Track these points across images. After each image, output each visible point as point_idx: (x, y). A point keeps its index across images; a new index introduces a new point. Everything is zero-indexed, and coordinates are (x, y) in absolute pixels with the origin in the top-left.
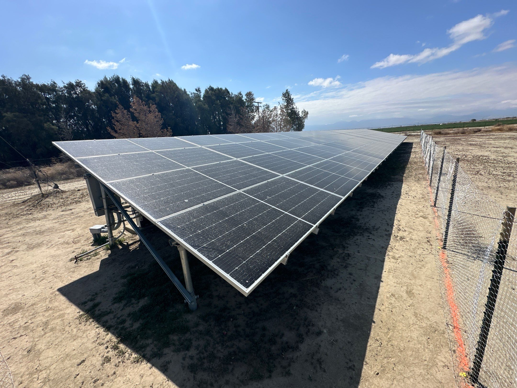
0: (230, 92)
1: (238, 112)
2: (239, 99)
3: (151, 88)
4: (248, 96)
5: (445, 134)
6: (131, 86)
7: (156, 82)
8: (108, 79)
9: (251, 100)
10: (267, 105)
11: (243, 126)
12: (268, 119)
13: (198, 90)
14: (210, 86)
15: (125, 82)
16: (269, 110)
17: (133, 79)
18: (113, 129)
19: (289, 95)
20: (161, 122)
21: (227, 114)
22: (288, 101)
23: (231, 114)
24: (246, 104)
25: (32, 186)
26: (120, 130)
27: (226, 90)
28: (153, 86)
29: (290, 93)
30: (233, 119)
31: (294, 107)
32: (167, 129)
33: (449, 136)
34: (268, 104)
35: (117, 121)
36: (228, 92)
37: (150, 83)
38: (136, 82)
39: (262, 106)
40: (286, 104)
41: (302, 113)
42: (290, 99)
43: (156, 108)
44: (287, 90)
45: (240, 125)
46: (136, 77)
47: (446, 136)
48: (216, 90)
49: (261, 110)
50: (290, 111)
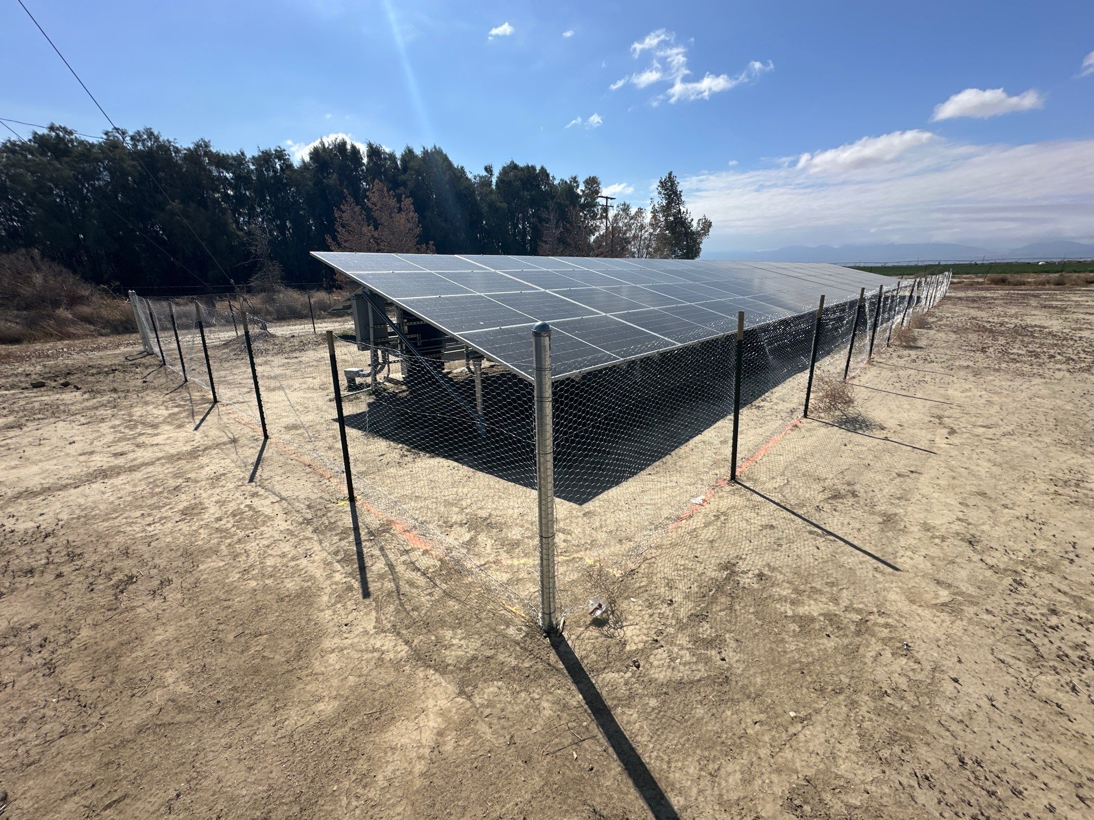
0: (551, 175)
1: (563, 216)
2: (569, 189)
3: (399, 162)
4: (588, 184)
5: (1016, 285)
6: (365, 160)
7: (409, 152)
8: (327, 146)
9: (592, 192)
10: (625, 204)
11: (570, 245)
12: (625, 234)
13: (488, 169)
14: (512, 162)
15: (355, 151)
16: (627, 214)
17: (370, 146)
18: (335, 239)
19: (672, 186)
20: (418, 231)
21: (541, 220)
22: (670, 196)
23: (547, 221)
24: (582, 200)
25: (213, 329)
26: (346, 241)
27: (543, 170)
28: (403, 159)
29: (677, 180)
30: (552, 231)
31: (683, 209)
32: (427, 244)
33: (1023, 287)
34: (628, 202)
35: (343, 226)
36: (548, 175)
37: (398, 155)
38: (374, 152)
39: (615, 206)
40: (664, 202)
41: (698, 223)
42: (675, 193)
43: (412, 204)
44: (670, 174)
45: (564, 244)
46: (375, 143)
47: (1016, 287)
48: (522, 169)
49: (611, 214)
50: (672, 218)
